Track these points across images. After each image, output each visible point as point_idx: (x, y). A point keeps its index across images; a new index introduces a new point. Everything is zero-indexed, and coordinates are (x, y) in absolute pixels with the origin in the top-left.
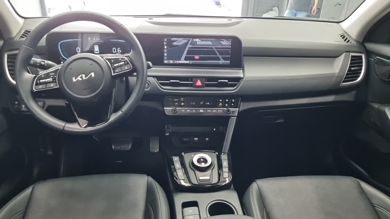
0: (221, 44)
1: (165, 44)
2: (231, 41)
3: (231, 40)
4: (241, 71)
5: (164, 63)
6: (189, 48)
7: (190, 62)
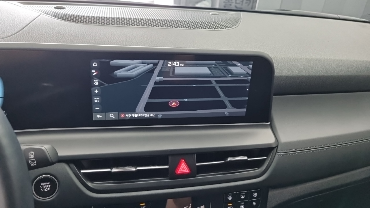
0: (231, 72)
1: (95, 74)
2: (251, 66)
3: (252, 62)
4: (269, 131)
5: (94, 119)
6: (156, 83)
7: (157, 115)
